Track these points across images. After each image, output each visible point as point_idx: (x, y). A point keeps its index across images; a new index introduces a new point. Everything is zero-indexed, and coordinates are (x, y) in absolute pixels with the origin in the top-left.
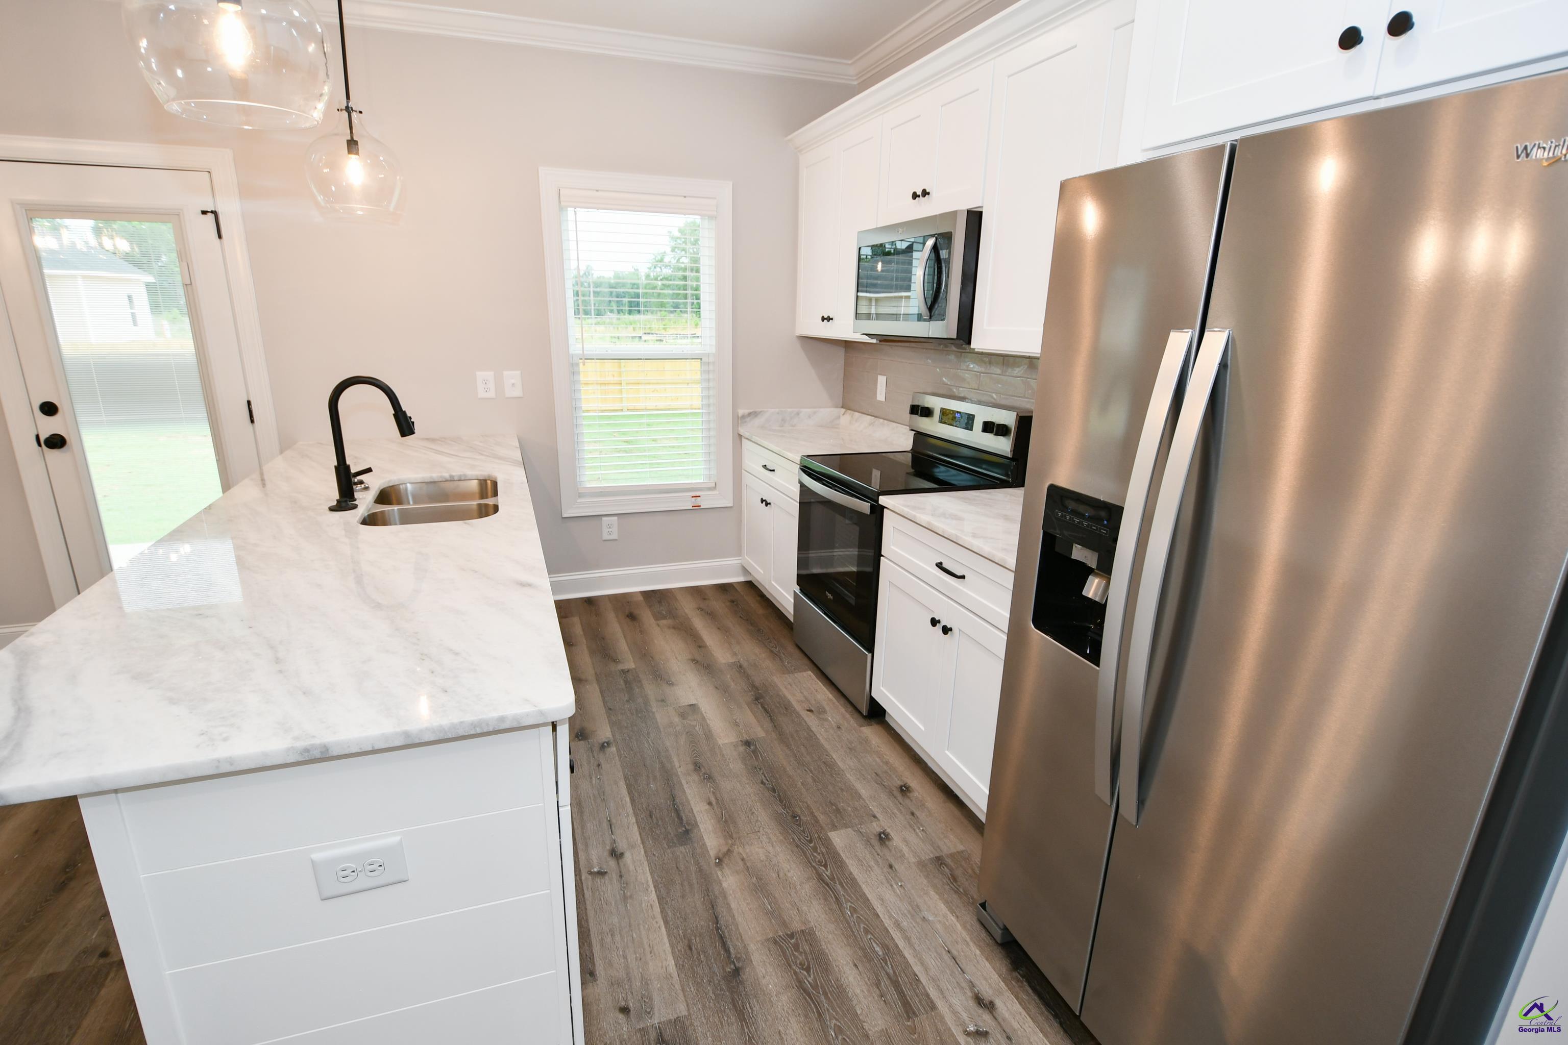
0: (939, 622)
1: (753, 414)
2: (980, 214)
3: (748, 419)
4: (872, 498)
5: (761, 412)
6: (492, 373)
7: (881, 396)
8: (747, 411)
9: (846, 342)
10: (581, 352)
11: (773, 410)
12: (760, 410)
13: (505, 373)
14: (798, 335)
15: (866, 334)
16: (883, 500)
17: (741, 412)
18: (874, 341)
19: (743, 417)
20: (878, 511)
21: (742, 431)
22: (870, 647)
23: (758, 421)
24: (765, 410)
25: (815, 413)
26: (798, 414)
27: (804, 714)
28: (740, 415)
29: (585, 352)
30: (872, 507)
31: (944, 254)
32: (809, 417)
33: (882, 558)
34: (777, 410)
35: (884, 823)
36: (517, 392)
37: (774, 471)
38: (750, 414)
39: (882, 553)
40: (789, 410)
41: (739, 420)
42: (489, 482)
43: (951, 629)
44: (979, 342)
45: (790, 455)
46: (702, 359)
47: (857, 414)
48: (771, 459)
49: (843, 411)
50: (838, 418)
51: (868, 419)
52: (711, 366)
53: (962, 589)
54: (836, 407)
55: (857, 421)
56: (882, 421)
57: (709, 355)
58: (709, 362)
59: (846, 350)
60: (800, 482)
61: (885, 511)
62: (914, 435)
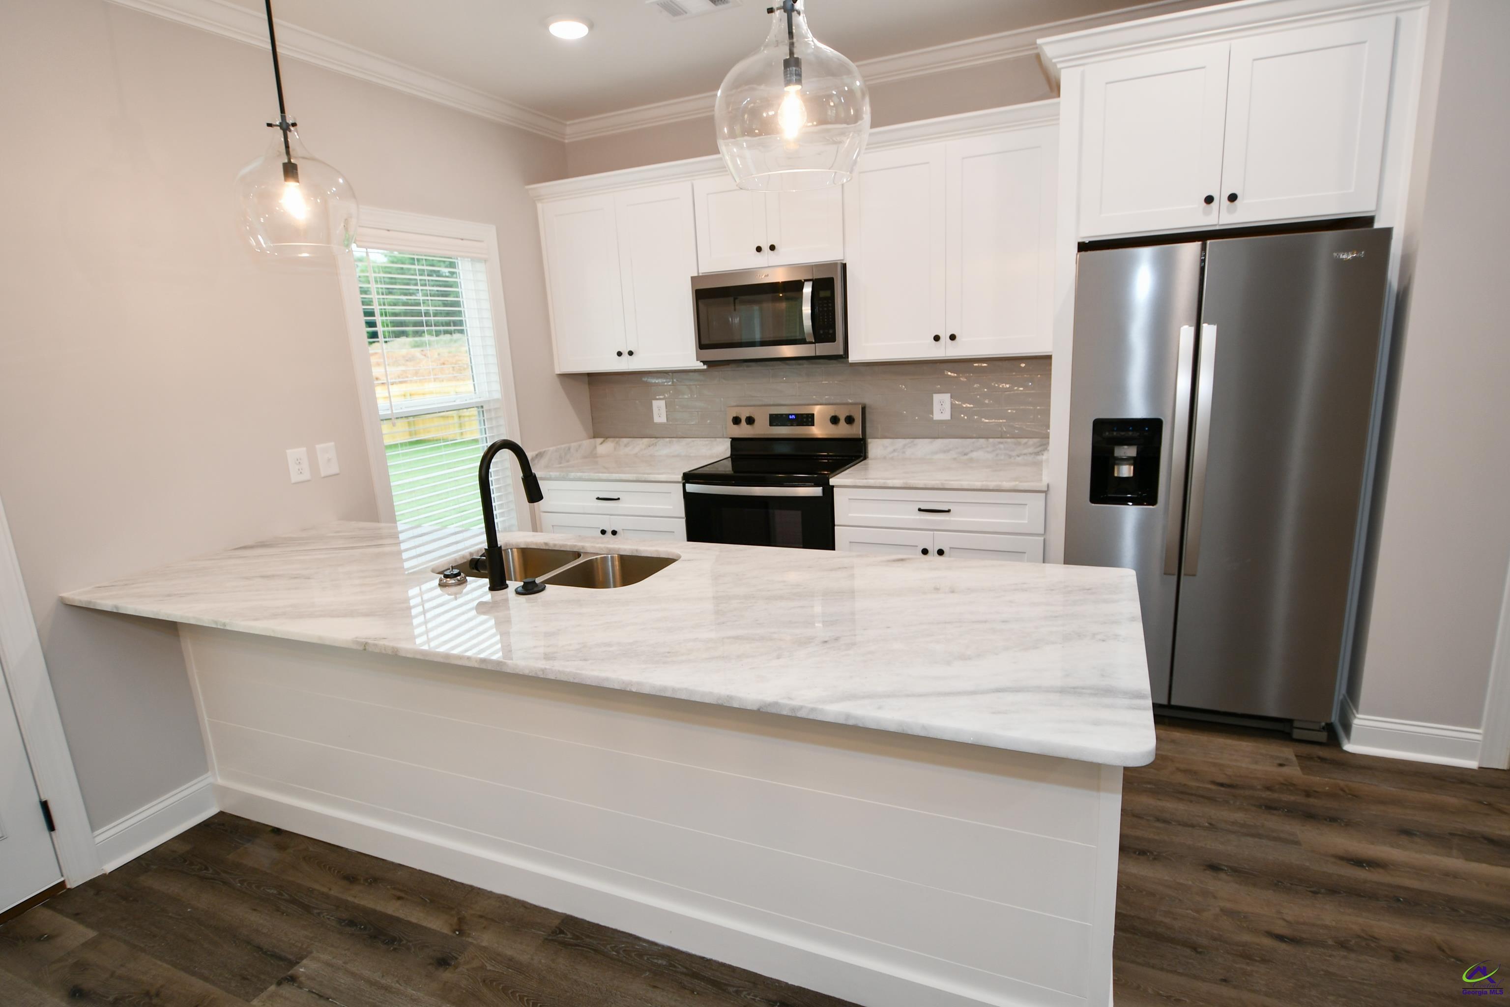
1: (539, 456)
2: (844, 266)
3: (537, 461)
4: (823, 482)
5: (544, 452)
6: (303, 450)
7: (661, 418)
8: (534, 453)
9: (589, 375)
10: (389, 412)
11: (551, 449)
12: (544, 450)
13: (318, 446)
14: (559, 373)
15: (703, 362)
16: (834, 481)
18: (704, 367)
20: (829, 491)
23: (543, 462)
24: (547, 449)
25: (580, 446)
26: (569, 449)
29: (394, 412)
30: (824, 490)
31: (823, 294)
32: (577, 451)
33: (835, 527)
34: (554, 448)
36: (334, 469)
37: (619, 499)
39: (835, 524)
40: (563, 446)
46: (482, 407)
47: (625, 440)
48: (608, 489)
49: (599, 440)
50: (595, 447)
51: (646, 441)
52: (493, 415)
53: (947, 518)
54: (591, 438)
55: (626, 446)
56: (668, 439)
57: (489, 401)
58: (489, 411)
59: (590, 384)
60: (687, 496)
61: (834, 489)
62: (731, 441)
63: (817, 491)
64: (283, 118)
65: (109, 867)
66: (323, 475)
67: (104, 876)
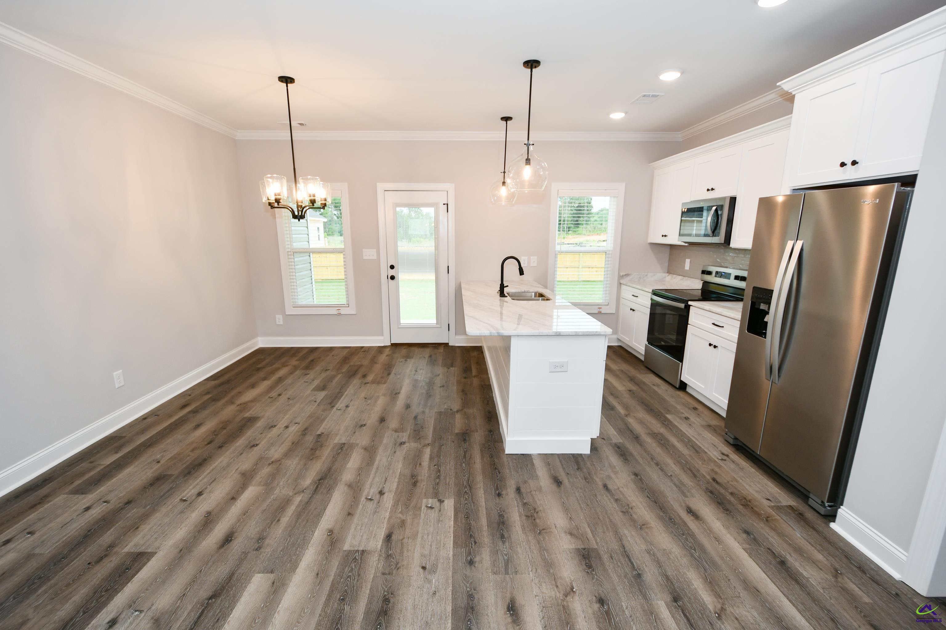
0: (712, 345)
1: (627, 275)
2: (735, 198)
3: (625, 277)
4: (686, 302)
5: (631, 274)
6: (527, 257)
7: (687, 267)
8: (624, 274)
9: (671, 245)
10: (560, 250)
13: (532, 257)
14: (649, 242)
15: (684, 242)
16: (690, 303)
17: (622, 274)
18: (687, 245)
19: (623, 276)
20: (688, 307)
21: (622, 281)
22: (681, 360)
23: (629, 278)
24: (633, 273)
25: (655, 275)
26: (647, 275)
27: (651, 386)
28: (621, 275)
30: (685, 306)
31: (719, 212)
32: (653, 276)
33: (688, 325)
34: (637, 274)
35: (686, 415)
36: (535, 264)
37: (637, 297)
38: (625, 275)
39: (689, 323)
40: (643, 274)
41: (621, 277)
42: (537, 294)
43: (717, 347)
44: (732, 245)
45: (647, 290)
46: (606, 252)
47: (675, 276)
48: (636, 292)
49: (667, 274)
50: (665, 277)
51: (680, 277)
52: (610, 256)
53: (722, 331)
54: (664, 273)
55: (674, 278)
56: (687, 278)
57: (609, 251)
58: (609, 254)
59: (670, 249)
60: (652, 299)
61: (691, 307)
62: (703, 283)
63: (682, 306)
64: (504, 170)
65: (457, 345)
66: (531, 266)
67: (455, 346)
